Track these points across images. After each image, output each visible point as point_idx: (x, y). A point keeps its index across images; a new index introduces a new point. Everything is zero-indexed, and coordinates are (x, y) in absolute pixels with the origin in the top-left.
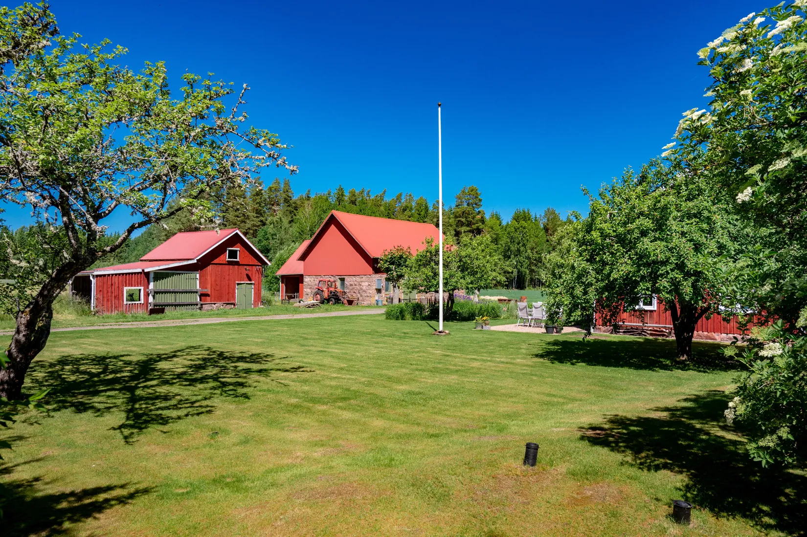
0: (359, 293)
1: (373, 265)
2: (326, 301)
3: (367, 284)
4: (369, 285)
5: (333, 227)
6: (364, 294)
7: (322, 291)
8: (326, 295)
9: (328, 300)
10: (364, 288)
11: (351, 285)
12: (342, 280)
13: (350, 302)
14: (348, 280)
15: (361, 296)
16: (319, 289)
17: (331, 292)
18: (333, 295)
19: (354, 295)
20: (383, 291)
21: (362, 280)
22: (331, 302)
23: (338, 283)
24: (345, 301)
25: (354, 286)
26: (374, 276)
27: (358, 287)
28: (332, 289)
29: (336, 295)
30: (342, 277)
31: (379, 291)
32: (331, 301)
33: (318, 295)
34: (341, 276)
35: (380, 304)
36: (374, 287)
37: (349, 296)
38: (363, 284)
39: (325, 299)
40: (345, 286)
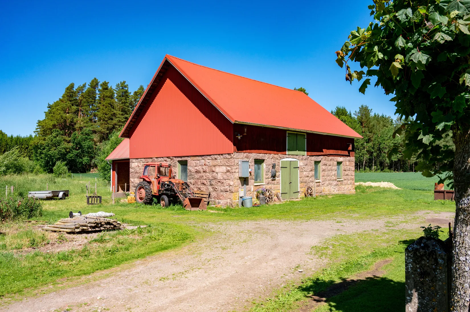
0: (211, 185)
1: (235, 135)
2: (155, 200)
3: (224, 169)
4: (228, 171)
5: (168, 83)
6: (220, 187)
7: (150, 183)
8: (155, 189)
9: (159, 198)
10: (219, 176)
11: (197, 172)
12: (184, 164)
13: (195, 203)
14: (193, 164)
15: (215, 190)
16: (144, 180)
17: (163, 185)
18: (166, 190)
19: (203, 188)
20: (251, 182)
21: (215, 162)
22: (162, 202)
23: (177, 170)
24: (187, 202)
25: (204, 174)
26: (236, 155)
27: (209, 175)
28: (165, 180)
29: (172, 190)
30: (184, 159)
31: (245, 181)
32: (163, 200)
33: (143, 191)
34: (181, 157)
35: (248, 204)
36: (237, 175)
37: (194, 191)
38: (217, 169)
39: (154, 196)
40: (189, 173)
